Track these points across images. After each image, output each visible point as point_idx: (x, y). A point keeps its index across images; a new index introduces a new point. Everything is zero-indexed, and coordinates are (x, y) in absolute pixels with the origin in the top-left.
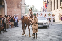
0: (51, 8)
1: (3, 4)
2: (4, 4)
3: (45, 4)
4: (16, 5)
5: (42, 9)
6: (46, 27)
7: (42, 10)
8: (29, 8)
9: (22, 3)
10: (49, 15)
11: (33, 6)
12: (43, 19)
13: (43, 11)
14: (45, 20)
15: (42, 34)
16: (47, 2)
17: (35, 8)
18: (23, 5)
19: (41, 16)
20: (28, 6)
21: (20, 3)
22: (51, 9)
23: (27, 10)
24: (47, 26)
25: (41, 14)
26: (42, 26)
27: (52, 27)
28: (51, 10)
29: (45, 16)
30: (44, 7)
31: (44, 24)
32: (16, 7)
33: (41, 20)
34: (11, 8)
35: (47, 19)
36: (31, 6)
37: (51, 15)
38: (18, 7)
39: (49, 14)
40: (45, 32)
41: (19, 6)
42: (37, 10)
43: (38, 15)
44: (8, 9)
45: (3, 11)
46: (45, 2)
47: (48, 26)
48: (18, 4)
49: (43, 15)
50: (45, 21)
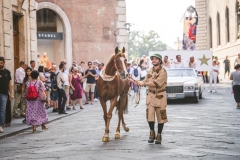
0: (208, 37)
1: (60, 30)
2: (64, 29)
3: (188, 28)
4: (100, 31)
5: (179, 42)
6: (193, 99)
7: (181, 45)
8: (141, 40)
9: (119, 25)
10: (204, 61)
11: (150, 33)
12: (185, 73)
13: (185, 48)
14: (189, 75)
15: (183, 121)
16: (194, 21)
17: (157, 40)
18: (122, 32)
19: (179, 66)
20: (136, 34)
21: (113, 24)
22: (208, 42)
23: (134, 48)
24: (198, 95)
25: (178, 58)
26: (181, 95)
27: (213, 97)
28: (209, 46)
29: (190, 65)
30: (187, 35)
31: (189, 88)
32: (99, 37)
33: (177, 76)
34: (86, 41)
35: (196, 74)
36: (147, 34)
37: (210, 62)
38: (106, 38)
39: (202, 57)
40: (191, 115)
41: (110, 33)
42: (164, 47)
43: (169, 60)
44: (76, 45)
45: (61, 50)
46: (188, 21)
47: (200, 95)
48: (106, 28)
49: (185, 62)
50: (190, 81)
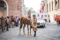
0: (47, 10)
3: (42, 7)
4: (17, 7)
7: (40, 11)
8: (28, 10)
9: (22, 6)
10: (46, 16)
11: (31, 8)
12: (40, 19)
13: (40, 12)
14: (42, 20)
17: (33, 10)
18: (23, 8)
20: (27, 8)
21: (20, 5)
23: (26, 12)
24: (44, 26)
26: (39, 26)
27: (48, 26)
28: (47, 12)
30: (41, 9)
31: (41, 24)
32: (16, 9)
33: (38, 20)
34: (12, 10)
35: (43, 20)
36: (30, 8)
38: (18, 9)
40: (42, 31)
41: (19, 8)
42: (35, 12)
44: (10, 11)
45: (5, 12)
46: (42, 5)
